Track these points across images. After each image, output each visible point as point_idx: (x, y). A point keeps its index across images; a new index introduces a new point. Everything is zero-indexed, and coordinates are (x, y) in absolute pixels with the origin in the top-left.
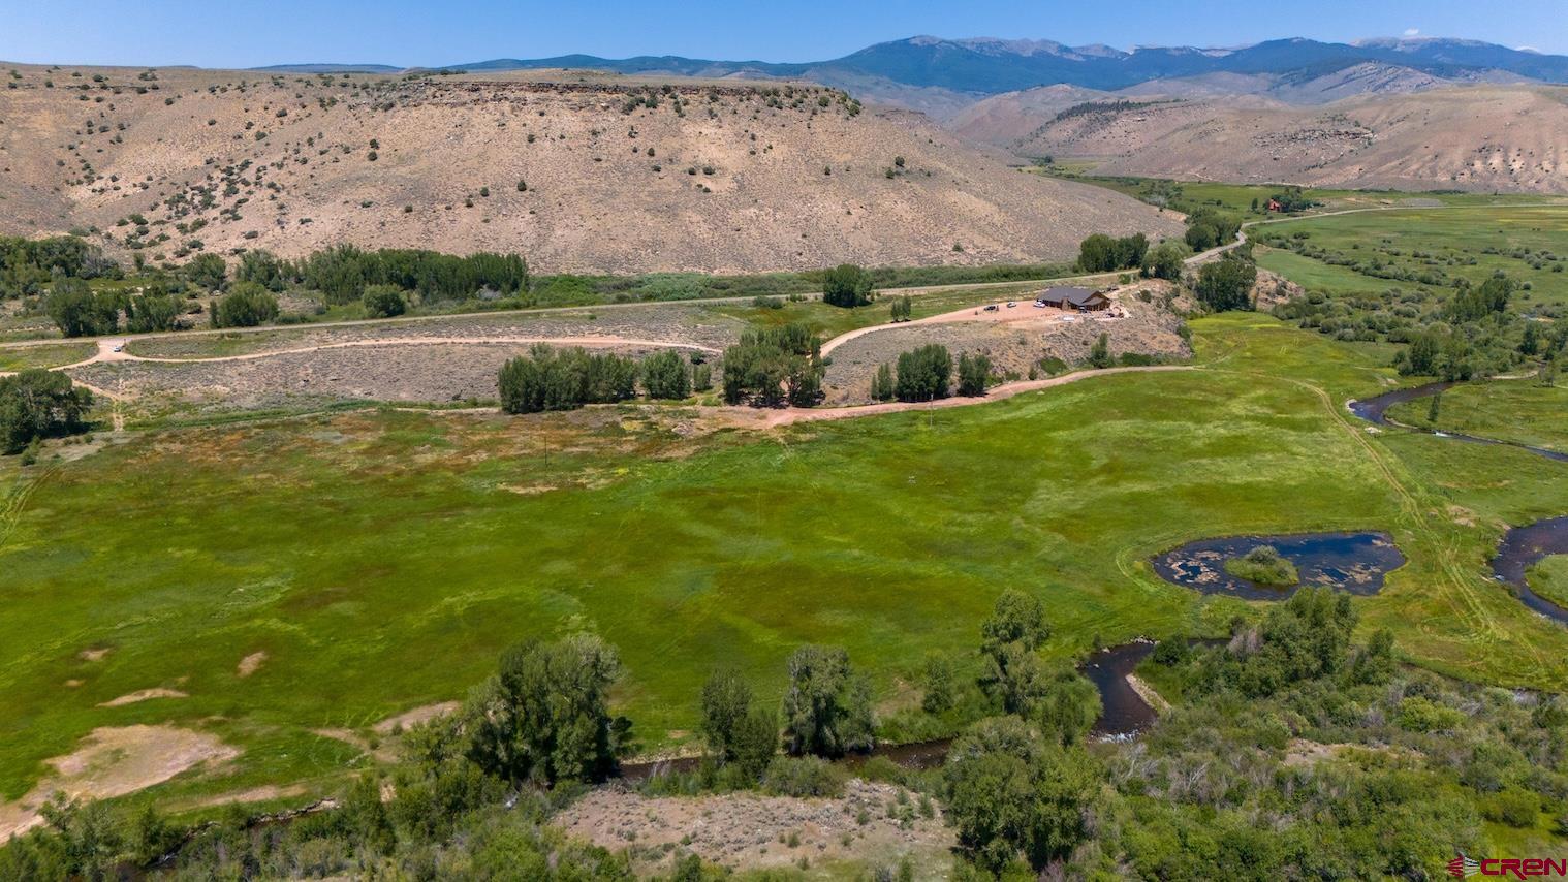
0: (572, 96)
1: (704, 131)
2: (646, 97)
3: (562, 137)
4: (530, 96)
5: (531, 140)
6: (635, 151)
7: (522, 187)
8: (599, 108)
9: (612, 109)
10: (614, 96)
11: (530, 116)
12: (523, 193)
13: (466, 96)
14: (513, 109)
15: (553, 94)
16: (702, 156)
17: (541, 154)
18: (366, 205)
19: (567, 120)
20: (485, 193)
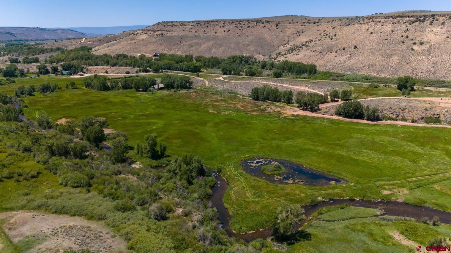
0: (396, 20)
1: (434, 30)
2: (422, 19)
3: (381, 33)
4: (383, 20)
5: (371, 33)
6: (402, 36)
7: (355, 47)
8: (402, 23)
9: (406, 23)
10: (410, 19)
11: (379, 26)
12: (355, 49)
13: (366, 21)
14: (375, 24)
15: (391, 19)
16: (426, 38)
17: (370, 38)
18: (314, 51)
19: (389, 27)
20: (344, 49)
